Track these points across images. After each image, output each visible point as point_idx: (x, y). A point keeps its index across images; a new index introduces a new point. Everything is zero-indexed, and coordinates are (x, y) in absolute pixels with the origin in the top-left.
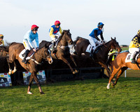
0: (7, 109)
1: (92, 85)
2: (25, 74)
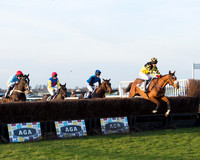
1: (186, 136)
2: (103, 122)
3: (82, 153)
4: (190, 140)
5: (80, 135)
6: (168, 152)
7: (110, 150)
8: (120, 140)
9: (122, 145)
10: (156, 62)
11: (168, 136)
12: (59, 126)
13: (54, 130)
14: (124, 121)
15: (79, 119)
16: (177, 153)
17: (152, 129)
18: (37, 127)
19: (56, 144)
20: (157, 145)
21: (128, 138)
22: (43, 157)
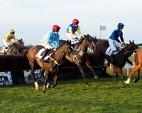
0: (8, 108)
1: (94, 84)
2: (26, 74)
5: (7, 84)
6: (79, 97)
11: (79, 85)
16: (86, 98)
17: (66, 80)
20: (70, 92)
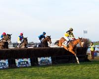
1: (80, 66)
2: (39, 59)
3: (29, 74)
4: (82, 68)
5: (28, 66)
6: (71, 74)
7: (43, 73)
8: (48, 68)
9: (49, 71)
10: (72, 30)
11: (71, 66)
12: (17, 61)
13: (15, 63)
14: (50, 59)
15: (27, 58)
16: (75, 74)
17: (63, 63)
18: (6, 62)
19: (16, 70)
20: (66, 70)
21: (51, 67)
22: (9, 77)
